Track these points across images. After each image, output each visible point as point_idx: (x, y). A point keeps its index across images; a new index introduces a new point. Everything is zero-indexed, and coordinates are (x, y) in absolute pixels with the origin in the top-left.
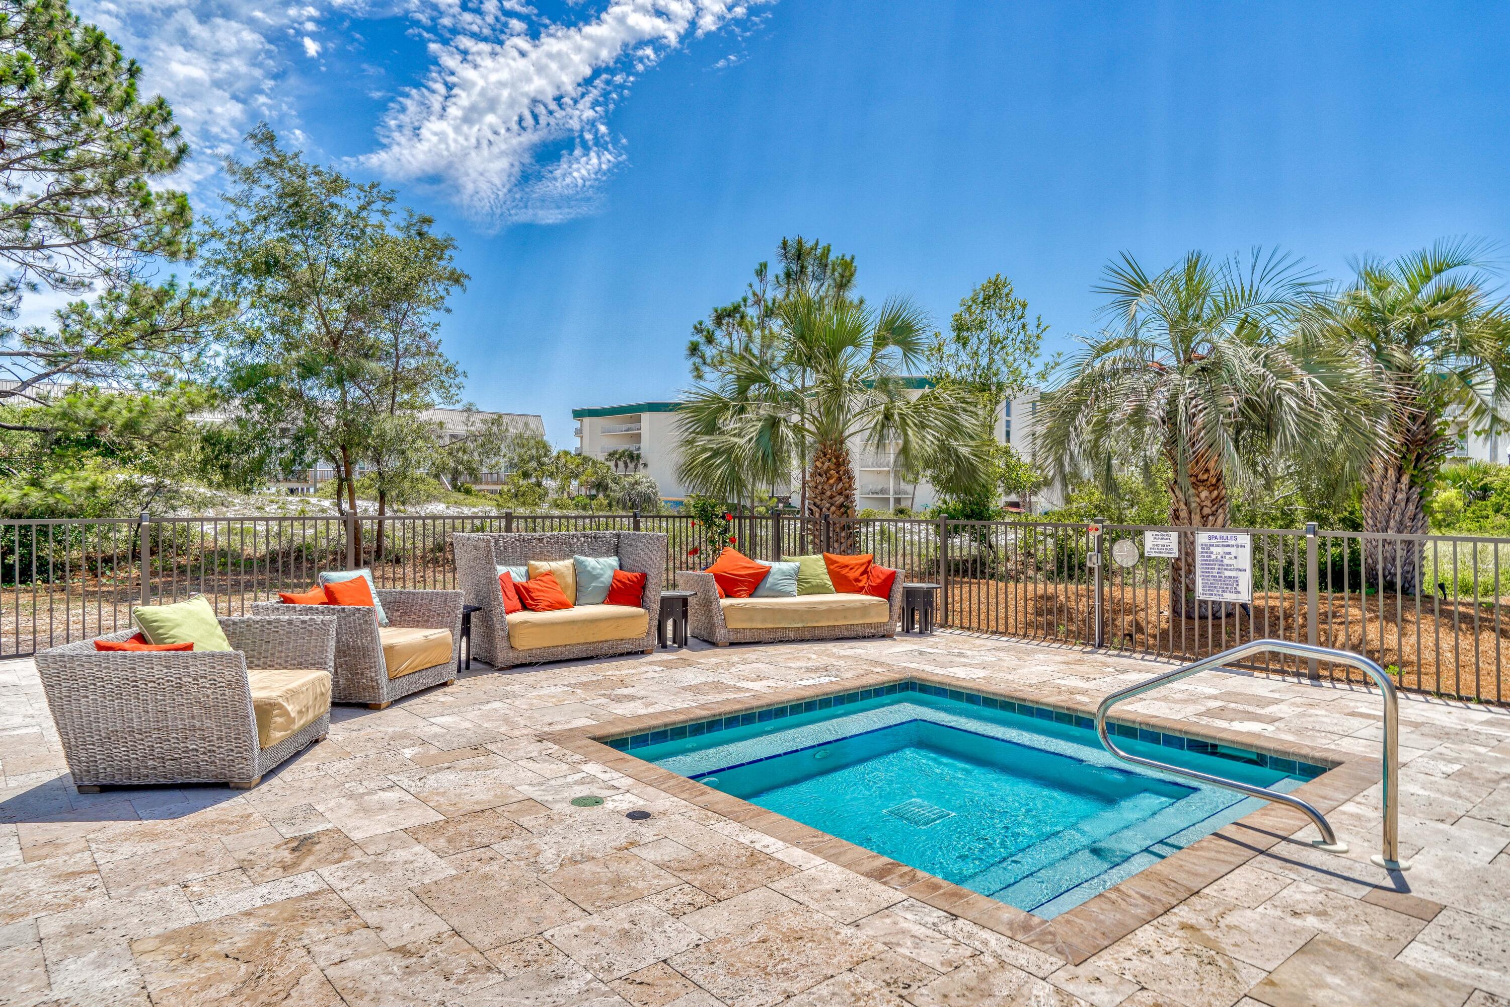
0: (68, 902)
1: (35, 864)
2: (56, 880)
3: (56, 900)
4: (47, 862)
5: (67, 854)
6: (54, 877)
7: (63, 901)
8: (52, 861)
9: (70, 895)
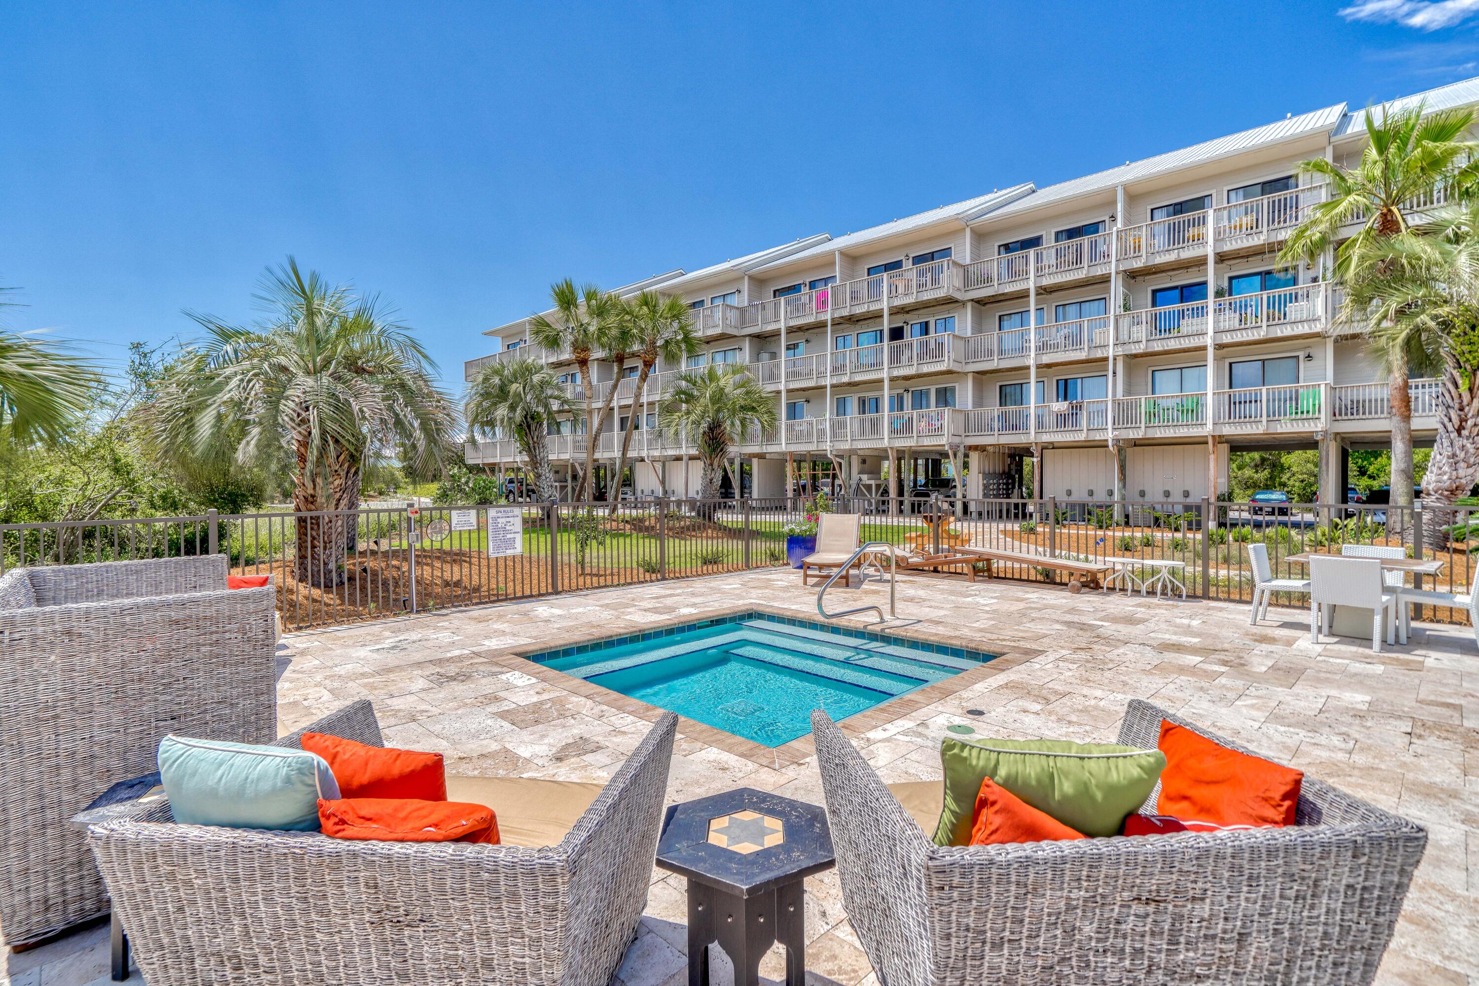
0: (1430, 890)
1: (1454, 967)
2: (1434, 924)
3: (1441, 898)
4: (1436, 960)
5: (1407, 957)
6: (1435, 930)
7: (1434, 894)
8: (1430, 957)
9: (1425, 896)
